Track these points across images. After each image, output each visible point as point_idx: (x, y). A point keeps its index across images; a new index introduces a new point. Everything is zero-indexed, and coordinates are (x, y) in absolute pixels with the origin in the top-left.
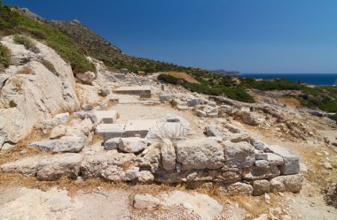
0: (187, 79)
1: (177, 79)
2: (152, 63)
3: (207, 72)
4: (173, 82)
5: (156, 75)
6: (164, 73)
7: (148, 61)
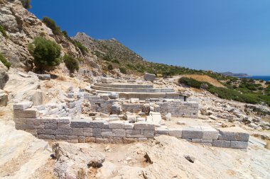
0: (211, 83)
1: (200, 83)
2: (166, 67)
3: (219, 74)
4: (197, 85)
5: (177, 78)
6: (184, 76)
7: (163, 65)
